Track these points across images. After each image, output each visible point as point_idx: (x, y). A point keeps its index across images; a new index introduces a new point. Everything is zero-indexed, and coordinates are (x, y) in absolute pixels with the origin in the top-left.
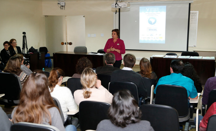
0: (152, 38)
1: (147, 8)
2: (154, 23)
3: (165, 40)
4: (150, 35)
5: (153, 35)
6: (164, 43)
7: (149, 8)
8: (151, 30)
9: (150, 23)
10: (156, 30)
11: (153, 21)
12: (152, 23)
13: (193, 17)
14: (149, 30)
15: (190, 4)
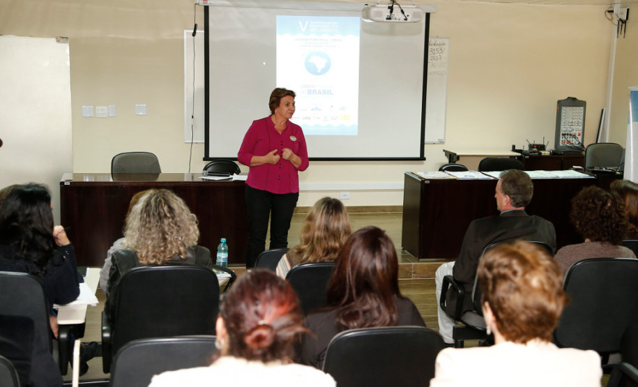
0: (318, 118)
1: (300, 22)
2: (325, 70)
3: (357, 124)
4: (313, 110)
5: (320, 110)
6: (356, 133)
7: (307, 22)
8: (315, 92)
9: (312, 69)
10: (329, 92)
11: (320, 64)
12: (319, 71)
13: (436, 55)
14: (309, 92)
15: (428, 15)
